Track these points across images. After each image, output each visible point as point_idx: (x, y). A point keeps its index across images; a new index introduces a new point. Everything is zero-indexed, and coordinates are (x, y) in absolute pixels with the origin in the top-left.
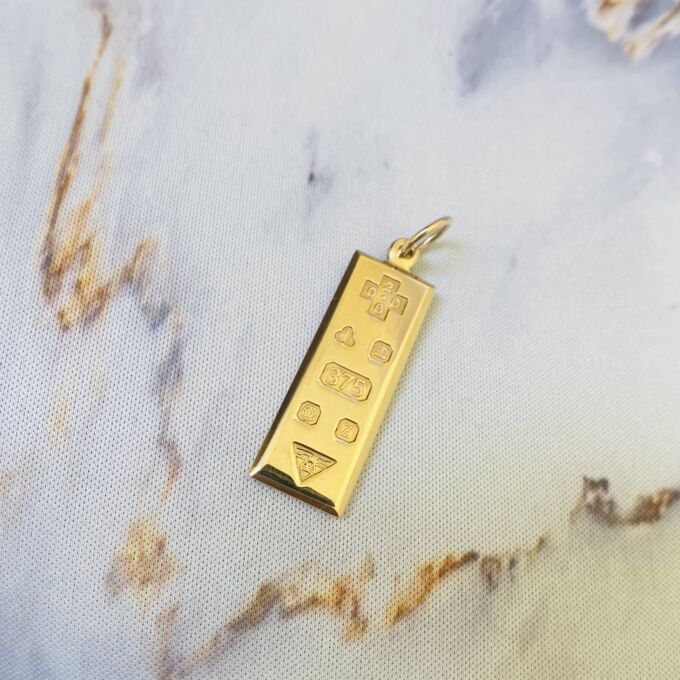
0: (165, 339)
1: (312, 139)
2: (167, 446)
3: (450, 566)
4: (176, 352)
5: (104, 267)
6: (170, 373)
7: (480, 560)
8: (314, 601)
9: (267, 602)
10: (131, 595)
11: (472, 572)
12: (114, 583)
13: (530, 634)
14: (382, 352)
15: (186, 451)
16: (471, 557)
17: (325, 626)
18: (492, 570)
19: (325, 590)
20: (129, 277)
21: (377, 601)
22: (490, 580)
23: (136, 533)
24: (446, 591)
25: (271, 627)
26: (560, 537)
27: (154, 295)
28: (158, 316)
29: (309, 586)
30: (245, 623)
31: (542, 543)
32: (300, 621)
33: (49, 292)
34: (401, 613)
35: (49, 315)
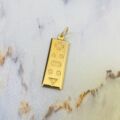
1: (38, 20)
7: (90, 91)
8: (61, 107)
18: (93, 93)
19: (62, 105)
34: (78, 105)
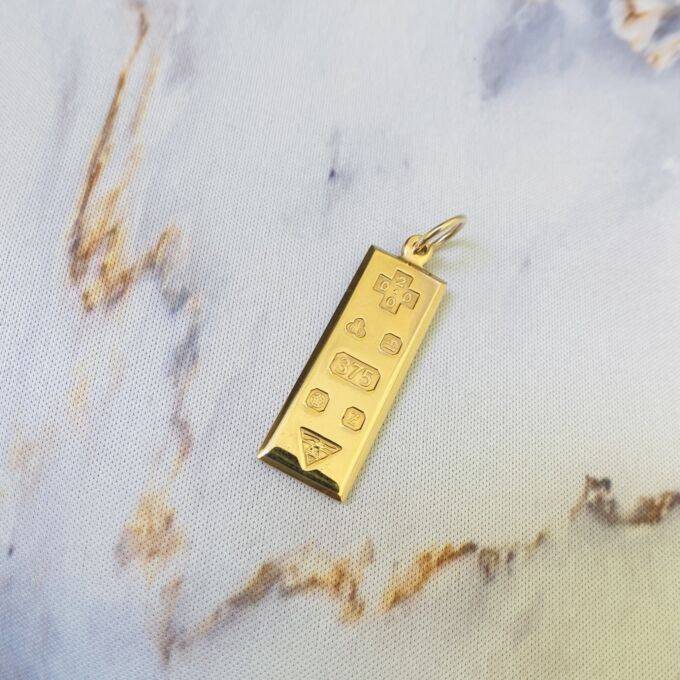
0: (182, 323)
1: (335, 137)
2: (180, 425)
3: (448, 556)
4: (193, 336)
5: (129, 252)
6: (186, 356)
7: (478, 551)
8: (314, 582)
9: (267, 581)
10: (138, 566)
11: (471, 562)
12: (122, 554)
13: (525, 626)
14: (392, 345)
15: (197, 431)
16: (470, 548)
17: (323, 607)
18: (490, 563)
19: (325, 572)
20: (153, 263)
21: (375, 586)
22: (487, 572)
23: (146, 507)
24: (443, 579)
25: (271, 605)
26: (559, 533)
27: (175, 281)
28: (177, 301)
29: (309, 568)
30: (245, 600)
31: (541, 538)
32: (299, 600)
33: (76, 274)
35: (74, 295)
